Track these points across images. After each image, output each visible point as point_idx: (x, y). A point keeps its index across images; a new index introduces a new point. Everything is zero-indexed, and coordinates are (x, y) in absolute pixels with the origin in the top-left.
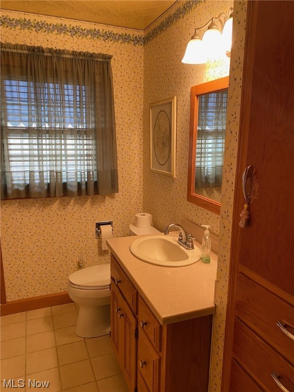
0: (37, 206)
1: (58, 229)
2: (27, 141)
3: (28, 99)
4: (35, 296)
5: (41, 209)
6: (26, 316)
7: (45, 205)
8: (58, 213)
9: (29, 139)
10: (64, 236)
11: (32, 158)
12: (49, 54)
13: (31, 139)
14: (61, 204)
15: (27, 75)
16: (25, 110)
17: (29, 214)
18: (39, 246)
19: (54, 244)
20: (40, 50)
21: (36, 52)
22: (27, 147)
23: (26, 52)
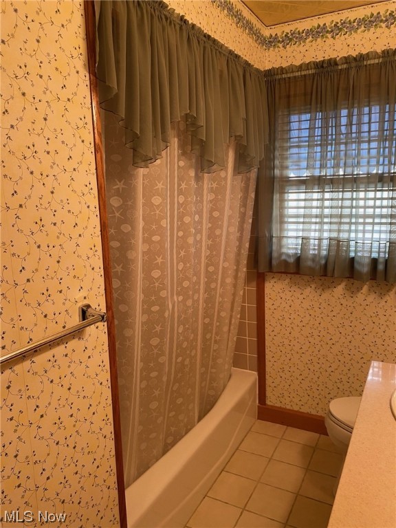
0: (313, 286)
1: (340, 326)
2: (302, 196)
3: (309, 137)
4: (301, 410)
5: (319, 291)
6: (285, 432)
7: (324, 287)
8: (343, 301)
9: (305, 192)
10: (349, 338)
11: (307, 220)
12: (345, 66)
13: (308, 192)
14: (347, 288)
15: (311, 105)
16: (304, 152)
17: (302, 296)
18: (312, 343)
19: (332, 346)
20: (332, 63)
21: (325, 68)
22: (302, 204)
23: (313, 71)
